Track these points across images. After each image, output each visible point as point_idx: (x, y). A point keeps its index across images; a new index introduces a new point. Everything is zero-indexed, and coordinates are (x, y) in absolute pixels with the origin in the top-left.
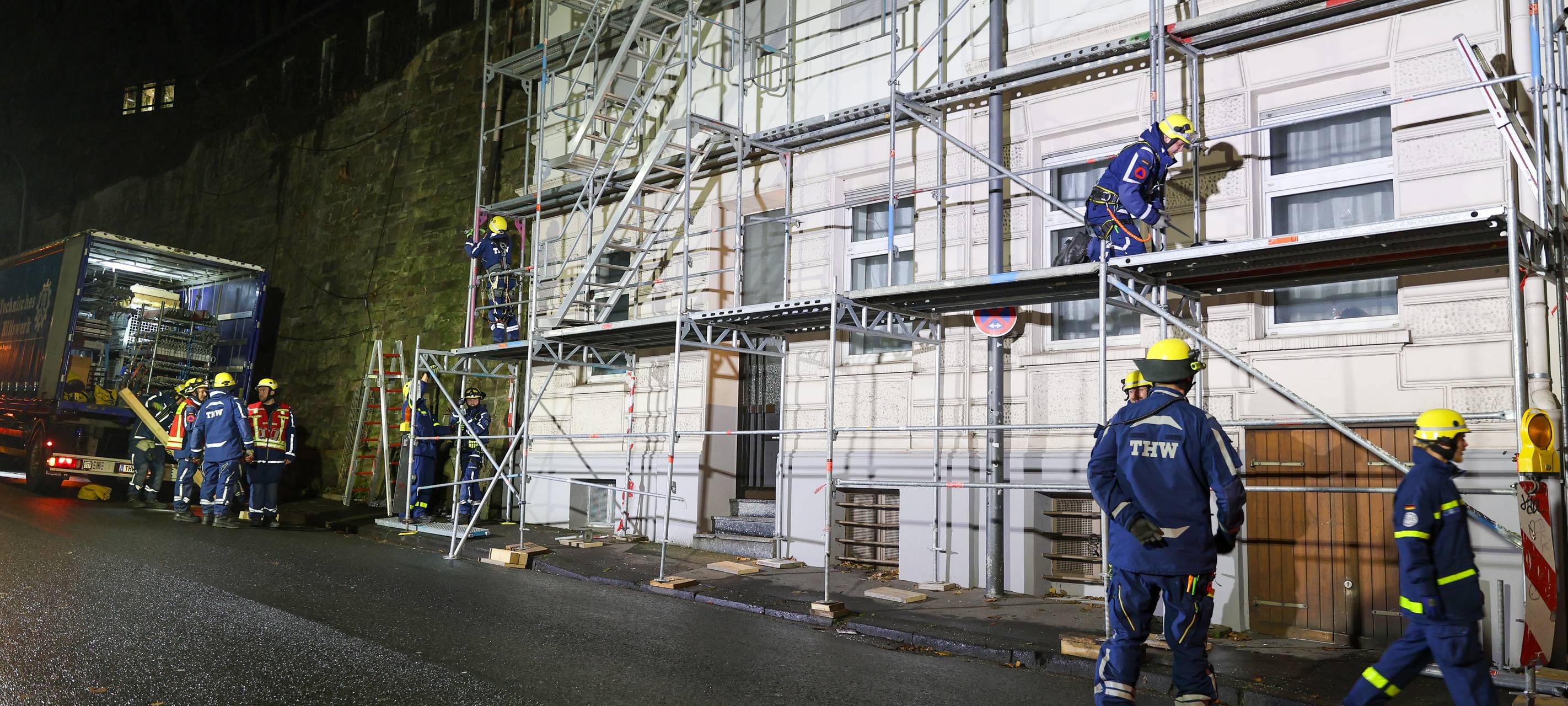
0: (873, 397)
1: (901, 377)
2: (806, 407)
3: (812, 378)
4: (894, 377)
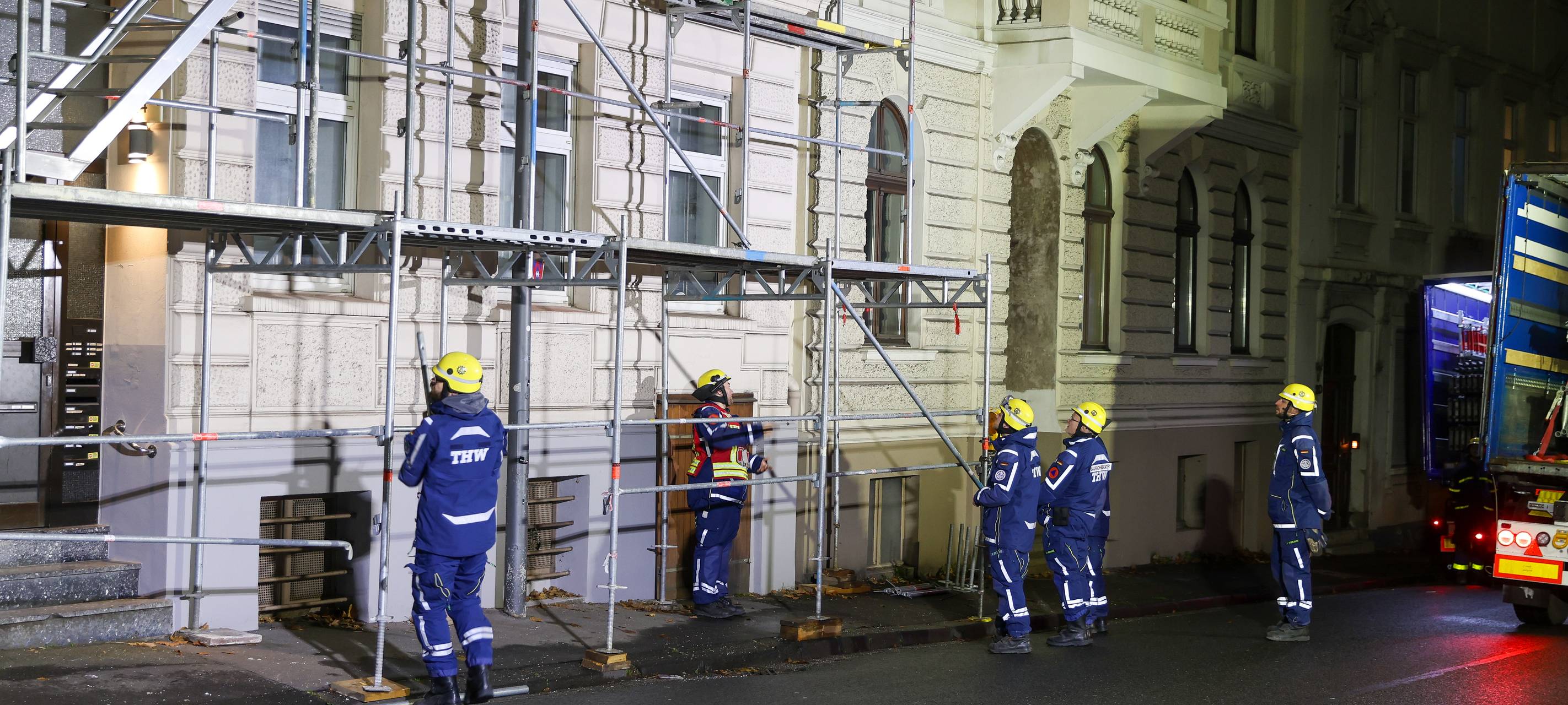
0: (326, 349)
1: (363, 323)
2: (216, 361)
3: (228, 310)
4: (353, 322)
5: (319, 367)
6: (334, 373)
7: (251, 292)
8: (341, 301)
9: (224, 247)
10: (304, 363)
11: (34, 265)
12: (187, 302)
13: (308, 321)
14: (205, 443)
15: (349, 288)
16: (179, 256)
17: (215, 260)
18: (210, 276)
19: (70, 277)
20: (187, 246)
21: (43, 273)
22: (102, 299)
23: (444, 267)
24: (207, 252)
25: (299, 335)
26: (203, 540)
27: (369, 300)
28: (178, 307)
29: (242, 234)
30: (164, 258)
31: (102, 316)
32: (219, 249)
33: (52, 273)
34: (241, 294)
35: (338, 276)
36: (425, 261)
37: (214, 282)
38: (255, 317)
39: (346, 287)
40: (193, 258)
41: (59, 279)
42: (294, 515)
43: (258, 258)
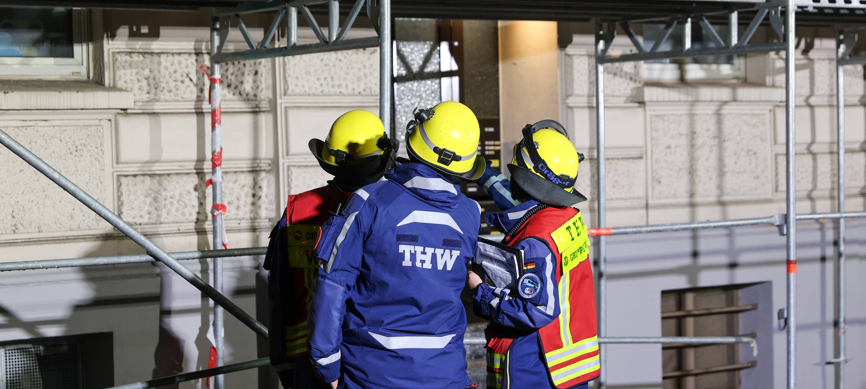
0: (720, 138)
1: (756, 109)
2: (612, 154)
3: (620, 101)
4: (746, 109)
5: (714, 156)
6: (729, 161)
7: (642, 83)
8: (734, 87)
9: (613, 37)
10: (699, 153)
11: (430, 68)
12: (580, 96)
13: (700, 109)
14: (603, 238)
15: (741, 74)
16: (570, 50)
17: (605, 50)
18: (601, 68)
19: (466, 78)
20: (576, 39)
21: (440, 75)
22: (498, 97)
23: (838, 47)
24: (597, 43)
25: (692, 124)
26: (606, 340)
27: (761, 84)
28: (571, 101)
29: (631, 22)
30: (554, 53)
31: (498, 114)
32: (608, 40)
33: (450, 74)
34: (632, 85)
35: (729, 61)
36: (817, 43)
37: (606, 74)
38: (648, 108)
39: (738, 73)
40: (583, 51)
41: (456, 80)
42: (696, 308)
43: (647, 47)
